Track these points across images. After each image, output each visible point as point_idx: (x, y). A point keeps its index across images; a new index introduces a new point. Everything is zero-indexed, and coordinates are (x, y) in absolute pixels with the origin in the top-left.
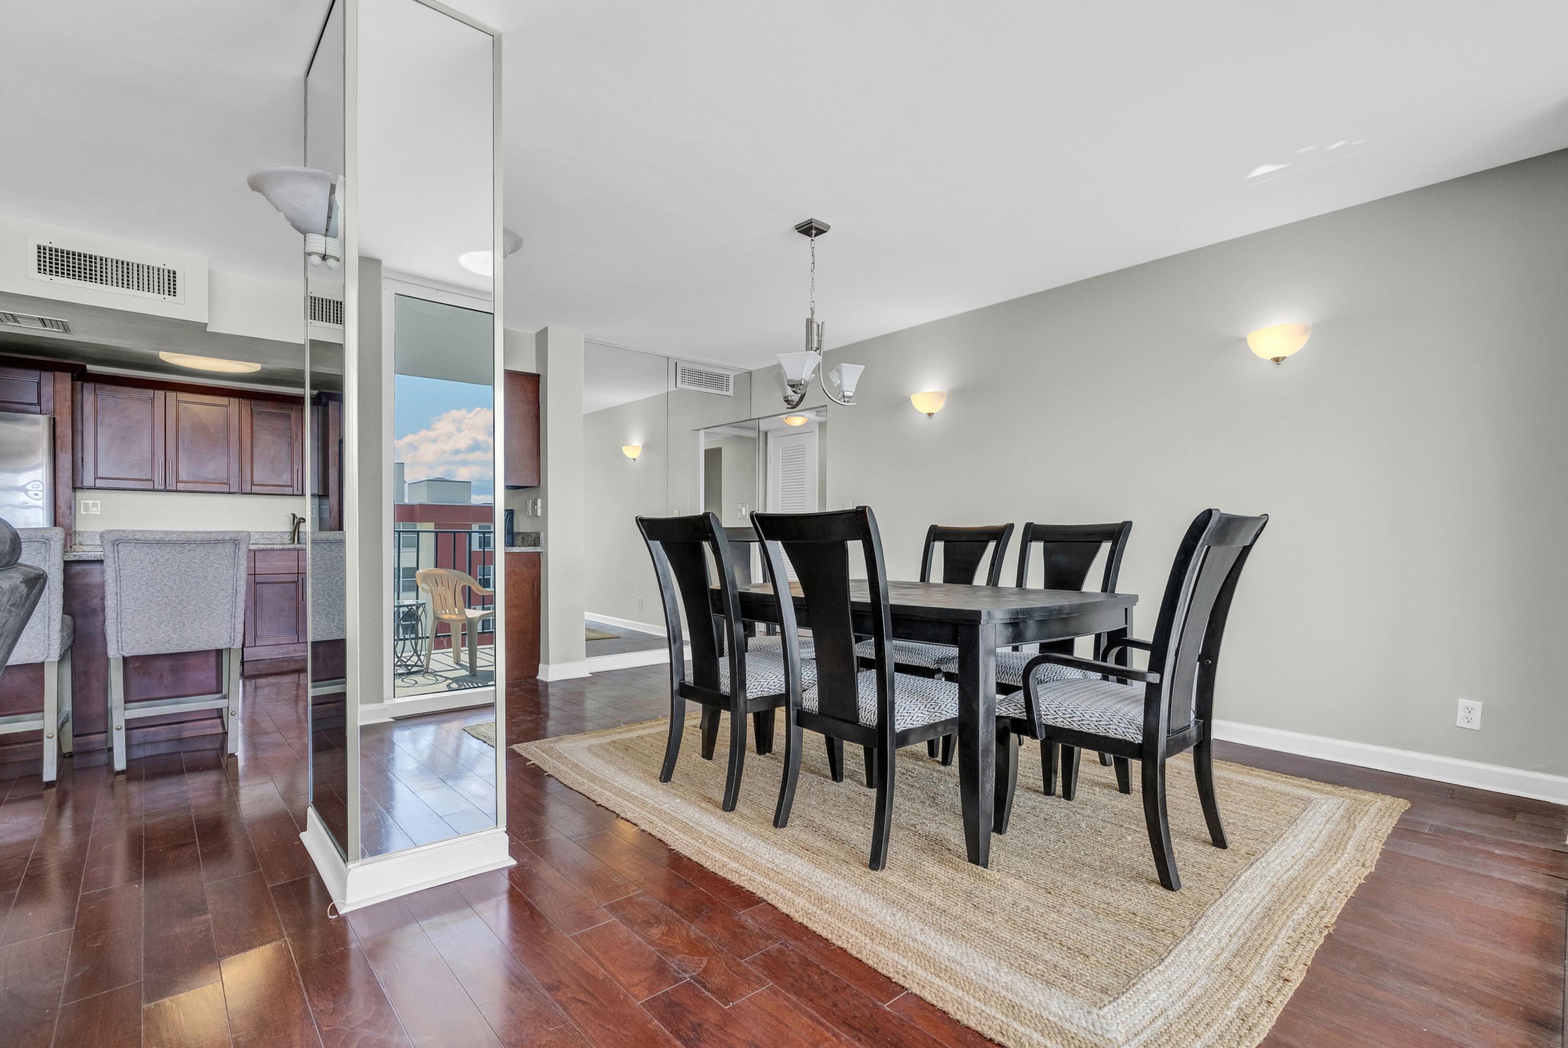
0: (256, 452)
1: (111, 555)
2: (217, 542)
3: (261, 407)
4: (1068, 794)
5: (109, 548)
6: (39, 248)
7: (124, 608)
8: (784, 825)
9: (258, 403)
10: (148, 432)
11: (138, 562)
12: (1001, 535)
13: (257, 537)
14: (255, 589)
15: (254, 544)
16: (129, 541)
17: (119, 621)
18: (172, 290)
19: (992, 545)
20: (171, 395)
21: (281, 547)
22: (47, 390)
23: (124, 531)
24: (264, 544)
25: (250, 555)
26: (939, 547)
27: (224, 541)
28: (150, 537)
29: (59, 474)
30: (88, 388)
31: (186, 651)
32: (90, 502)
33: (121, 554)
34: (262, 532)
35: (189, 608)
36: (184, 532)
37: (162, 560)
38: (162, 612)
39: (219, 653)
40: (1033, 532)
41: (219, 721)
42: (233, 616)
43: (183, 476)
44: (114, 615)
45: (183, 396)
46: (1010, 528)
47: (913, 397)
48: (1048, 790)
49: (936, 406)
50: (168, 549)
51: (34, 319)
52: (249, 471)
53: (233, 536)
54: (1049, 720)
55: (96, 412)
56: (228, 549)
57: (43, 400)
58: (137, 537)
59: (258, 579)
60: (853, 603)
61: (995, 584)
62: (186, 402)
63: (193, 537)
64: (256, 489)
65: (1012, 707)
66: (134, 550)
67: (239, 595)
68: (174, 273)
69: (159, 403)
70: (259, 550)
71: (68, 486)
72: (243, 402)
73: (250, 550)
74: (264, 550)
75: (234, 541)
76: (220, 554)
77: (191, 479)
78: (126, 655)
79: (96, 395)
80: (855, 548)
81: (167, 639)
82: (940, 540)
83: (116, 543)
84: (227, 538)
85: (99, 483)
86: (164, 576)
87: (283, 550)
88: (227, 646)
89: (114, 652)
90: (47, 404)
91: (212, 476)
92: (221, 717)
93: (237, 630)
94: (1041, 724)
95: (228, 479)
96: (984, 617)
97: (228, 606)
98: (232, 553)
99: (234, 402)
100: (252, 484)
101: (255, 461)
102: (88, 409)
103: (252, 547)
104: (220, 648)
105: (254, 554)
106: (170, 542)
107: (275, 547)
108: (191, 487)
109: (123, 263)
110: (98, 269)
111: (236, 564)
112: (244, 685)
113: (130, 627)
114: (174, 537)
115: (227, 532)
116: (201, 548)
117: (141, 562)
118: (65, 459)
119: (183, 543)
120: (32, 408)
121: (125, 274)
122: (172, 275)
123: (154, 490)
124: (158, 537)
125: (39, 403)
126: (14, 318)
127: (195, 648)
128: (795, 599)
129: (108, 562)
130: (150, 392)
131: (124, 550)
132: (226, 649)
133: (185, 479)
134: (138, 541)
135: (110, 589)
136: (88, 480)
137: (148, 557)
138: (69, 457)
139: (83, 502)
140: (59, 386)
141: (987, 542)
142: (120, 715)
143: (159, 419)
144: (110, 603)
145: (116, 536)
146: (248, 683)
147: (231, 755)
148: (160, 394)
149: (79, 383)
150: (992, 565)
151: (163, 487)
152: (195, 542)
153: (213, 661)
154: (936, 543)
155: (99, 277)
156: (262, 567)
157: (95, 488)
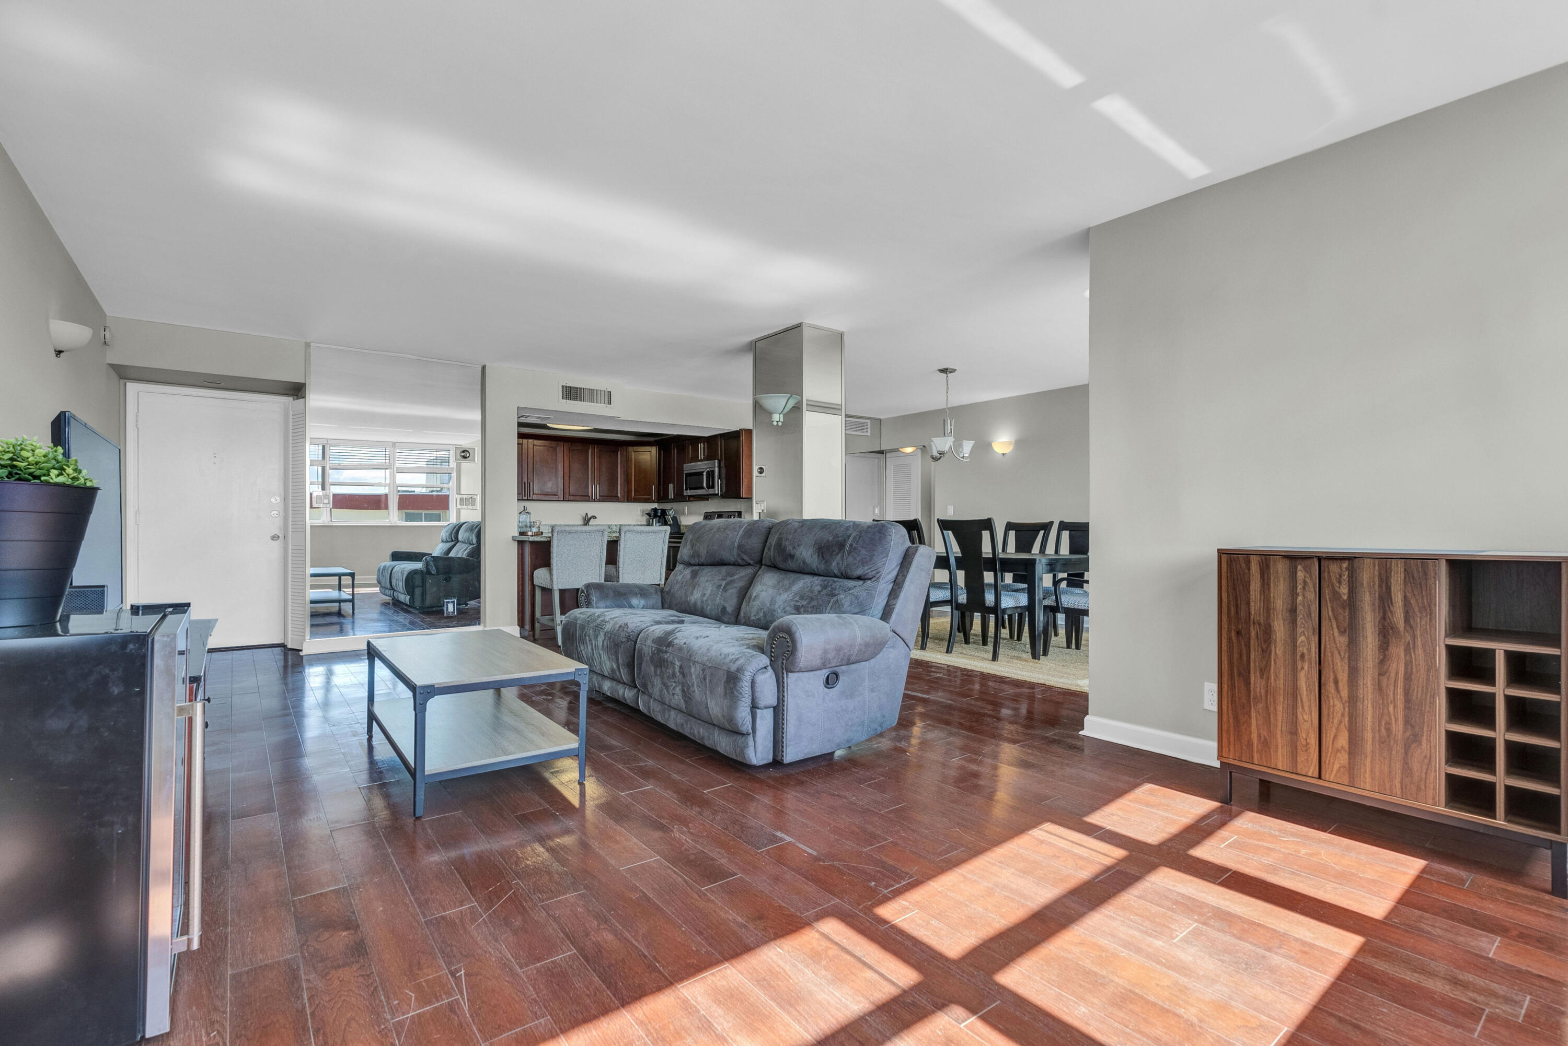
4: (1078, 647)
6: (565, 387)
8: (951, 652)
12: (1047, 527)
18: (607, 402)
19: (1042, 533)
26: (1012, 534)
40: (1063, 526)
46: (1052, 523)
47: (993, 444)
48: (1069, 647)
49: (1007, 450)
54: (1065, 605)
60: (984, 558)
61: (1044, 552)
65: (1050, 602)
68: (615, 394)
80: (986, 535)
82: (1012, 530)
94: (1062, 607)
96: (1037, 561)
122: (613, 395)
128: (956, 558)
141: (1039, 531)
150: (1042, 543)
154: (1011, 532)
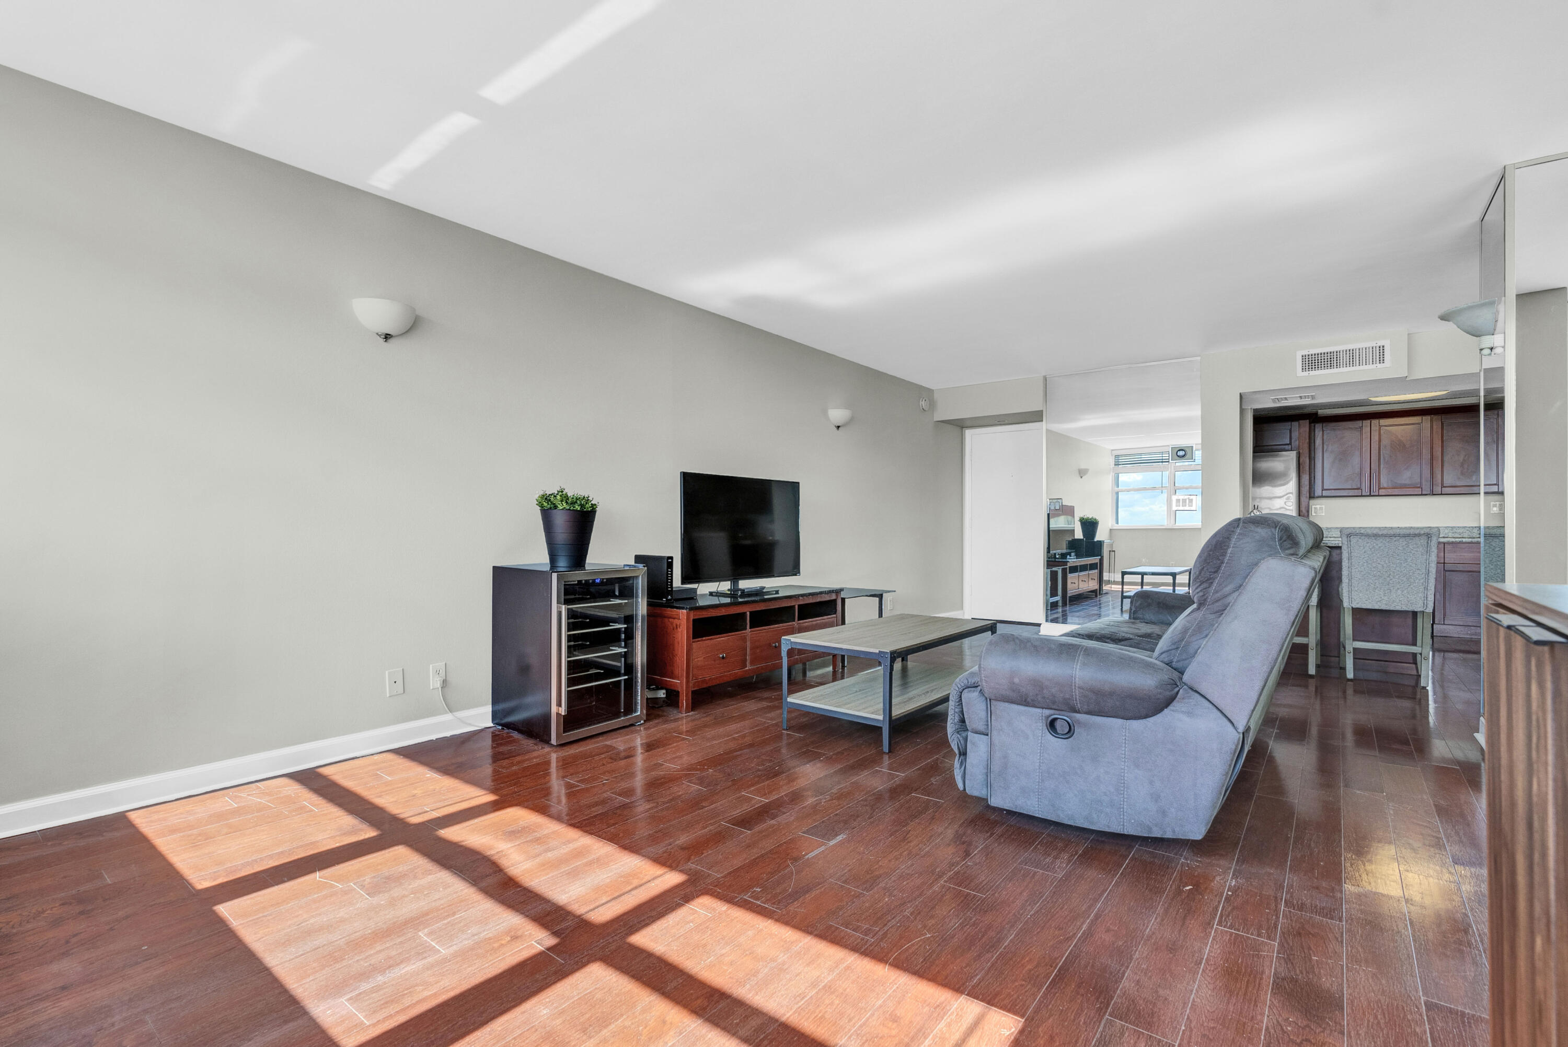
0: (1446, 459)
1: (1346, 543)
2: (1415, 535)
3: (1450, 419)
5: (1345, 538)
6: (1303, 356)
7: (1353, 577)
9: (1449, 416)
10: (1357, 453)
11: (1362, 548)
13: (1446, 531)
14: (1445, 576)
15: (1444, 537)
16: (1356, 535)
17: (1350, 585)
18: (1382, 359)
20: (1375, 422)
21: (1470, 540)
22: (1295, 434)
23: (1354, 528)
24: (1454, 538)
25: (1440, 546)
27: (1419, 535)
28: (1369, 532)
29: (1302, 489)
30: (1318, 427)
31: (1392, 609)
32: (1318, 507)
33: (1352, 543)
34: (1452, 527)
35: (1394, 580)
36: (1392, 528)
37: (1377, 547)
38: (1376, 581)
39: (1415, 614)
41: (1414, 666)
42: (1426, 589)
43: (1384, 482)
44: (1347, 581)
45: (1383, 422)
50: (1381, 540)
51: (1297, 397)
52: (1439, 476)
53: (1427, 531)
55: (1323, 444)
56: (1423, 541)
57: (1293, 441)
58: (1362, 532)
59: (1448, 567)
62: (1386, 426)
63: (1398, 531)
64: (1445, 490)
66: (1360, 540)
67: (1430, 574)
68: (1383, 347)
69: (1366, 430)
70: (1449, 543)
71: (1307, 497)
72: (1435, 417)
73: (1439, 543)
74: (1453, 543)
75: (1427, 535)
76: (1416, 544)
77: (1390, 486)
78: (1354, 607)
79: (1323, 431)
81: (1380, 599)
83: (1349, 536)
84: (1422, 532)
85: (1325, 493)
86: (1378, 558)
87: (1471, 543)
88: (1421, 609)
89: (1346, 604)
90: (1295, 443)
91: (1408, 482)
92: (1415, 663)
93: (1429, 599)
95: (1421, 483)
97: (1422, 581)
98: (1425, 543)
99: (1427, 419)
100: (1443, 486)
101: (1446, 465)
102: (1318, 441)
103: (1442, 540)
104: (1416, 610)
105: (1443, 546)
106: (1382, 535)
107: (1464, 540)
108: (1390, 492)
109: (1350, 351)
110: (1335, 357)
111: (1428, 552)
112: (1433, 656)
113: (1356, 589)
114: (1385, 532)
115: (1423, 528)
116: (1404, 539)
117: (1364, 548)
118: (1305, 478)
119: (1390, 536)
120: (1286, 447)
121: (1351, 357)
122: (1381, 348)
123: (1362, 496)
124: (1375, 532)
125: (1290, 444)
126: (1286, 399)
127: (1398, 608)
129: (1344, 548)
130: (1359, 423)
131: (1354, 540)
132: (1421, 612)
133: (1385, 486)
134: (1362, 535)
135: (1345, 564)
136: (1318, 492)
137: (1368, 545)
138: (1307, 477)
139: (1313, 507)
140: (1302, 430)
142: (1351, 645)
143: (1366, 443)
144: (1345, 572)
145: (1350, 531)
146: (1437, 654)
147: (1423, 687)
148: (1366, 423)
149: (1313, 425)
151: (1368, 494)
152: (1399, 535)
153: (1410, 621)
155: (1335, 364)
156: (1451, 557)
157: (1322, 497)
